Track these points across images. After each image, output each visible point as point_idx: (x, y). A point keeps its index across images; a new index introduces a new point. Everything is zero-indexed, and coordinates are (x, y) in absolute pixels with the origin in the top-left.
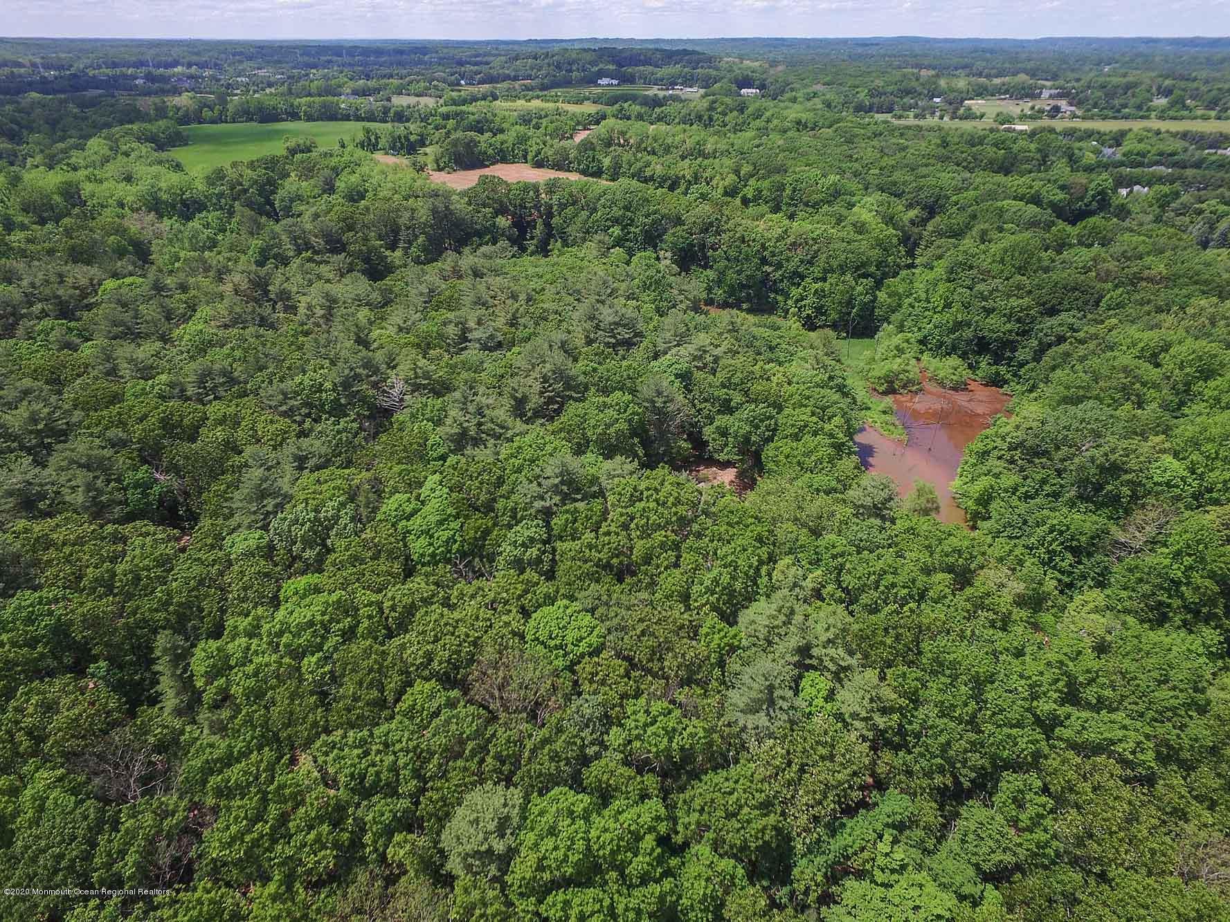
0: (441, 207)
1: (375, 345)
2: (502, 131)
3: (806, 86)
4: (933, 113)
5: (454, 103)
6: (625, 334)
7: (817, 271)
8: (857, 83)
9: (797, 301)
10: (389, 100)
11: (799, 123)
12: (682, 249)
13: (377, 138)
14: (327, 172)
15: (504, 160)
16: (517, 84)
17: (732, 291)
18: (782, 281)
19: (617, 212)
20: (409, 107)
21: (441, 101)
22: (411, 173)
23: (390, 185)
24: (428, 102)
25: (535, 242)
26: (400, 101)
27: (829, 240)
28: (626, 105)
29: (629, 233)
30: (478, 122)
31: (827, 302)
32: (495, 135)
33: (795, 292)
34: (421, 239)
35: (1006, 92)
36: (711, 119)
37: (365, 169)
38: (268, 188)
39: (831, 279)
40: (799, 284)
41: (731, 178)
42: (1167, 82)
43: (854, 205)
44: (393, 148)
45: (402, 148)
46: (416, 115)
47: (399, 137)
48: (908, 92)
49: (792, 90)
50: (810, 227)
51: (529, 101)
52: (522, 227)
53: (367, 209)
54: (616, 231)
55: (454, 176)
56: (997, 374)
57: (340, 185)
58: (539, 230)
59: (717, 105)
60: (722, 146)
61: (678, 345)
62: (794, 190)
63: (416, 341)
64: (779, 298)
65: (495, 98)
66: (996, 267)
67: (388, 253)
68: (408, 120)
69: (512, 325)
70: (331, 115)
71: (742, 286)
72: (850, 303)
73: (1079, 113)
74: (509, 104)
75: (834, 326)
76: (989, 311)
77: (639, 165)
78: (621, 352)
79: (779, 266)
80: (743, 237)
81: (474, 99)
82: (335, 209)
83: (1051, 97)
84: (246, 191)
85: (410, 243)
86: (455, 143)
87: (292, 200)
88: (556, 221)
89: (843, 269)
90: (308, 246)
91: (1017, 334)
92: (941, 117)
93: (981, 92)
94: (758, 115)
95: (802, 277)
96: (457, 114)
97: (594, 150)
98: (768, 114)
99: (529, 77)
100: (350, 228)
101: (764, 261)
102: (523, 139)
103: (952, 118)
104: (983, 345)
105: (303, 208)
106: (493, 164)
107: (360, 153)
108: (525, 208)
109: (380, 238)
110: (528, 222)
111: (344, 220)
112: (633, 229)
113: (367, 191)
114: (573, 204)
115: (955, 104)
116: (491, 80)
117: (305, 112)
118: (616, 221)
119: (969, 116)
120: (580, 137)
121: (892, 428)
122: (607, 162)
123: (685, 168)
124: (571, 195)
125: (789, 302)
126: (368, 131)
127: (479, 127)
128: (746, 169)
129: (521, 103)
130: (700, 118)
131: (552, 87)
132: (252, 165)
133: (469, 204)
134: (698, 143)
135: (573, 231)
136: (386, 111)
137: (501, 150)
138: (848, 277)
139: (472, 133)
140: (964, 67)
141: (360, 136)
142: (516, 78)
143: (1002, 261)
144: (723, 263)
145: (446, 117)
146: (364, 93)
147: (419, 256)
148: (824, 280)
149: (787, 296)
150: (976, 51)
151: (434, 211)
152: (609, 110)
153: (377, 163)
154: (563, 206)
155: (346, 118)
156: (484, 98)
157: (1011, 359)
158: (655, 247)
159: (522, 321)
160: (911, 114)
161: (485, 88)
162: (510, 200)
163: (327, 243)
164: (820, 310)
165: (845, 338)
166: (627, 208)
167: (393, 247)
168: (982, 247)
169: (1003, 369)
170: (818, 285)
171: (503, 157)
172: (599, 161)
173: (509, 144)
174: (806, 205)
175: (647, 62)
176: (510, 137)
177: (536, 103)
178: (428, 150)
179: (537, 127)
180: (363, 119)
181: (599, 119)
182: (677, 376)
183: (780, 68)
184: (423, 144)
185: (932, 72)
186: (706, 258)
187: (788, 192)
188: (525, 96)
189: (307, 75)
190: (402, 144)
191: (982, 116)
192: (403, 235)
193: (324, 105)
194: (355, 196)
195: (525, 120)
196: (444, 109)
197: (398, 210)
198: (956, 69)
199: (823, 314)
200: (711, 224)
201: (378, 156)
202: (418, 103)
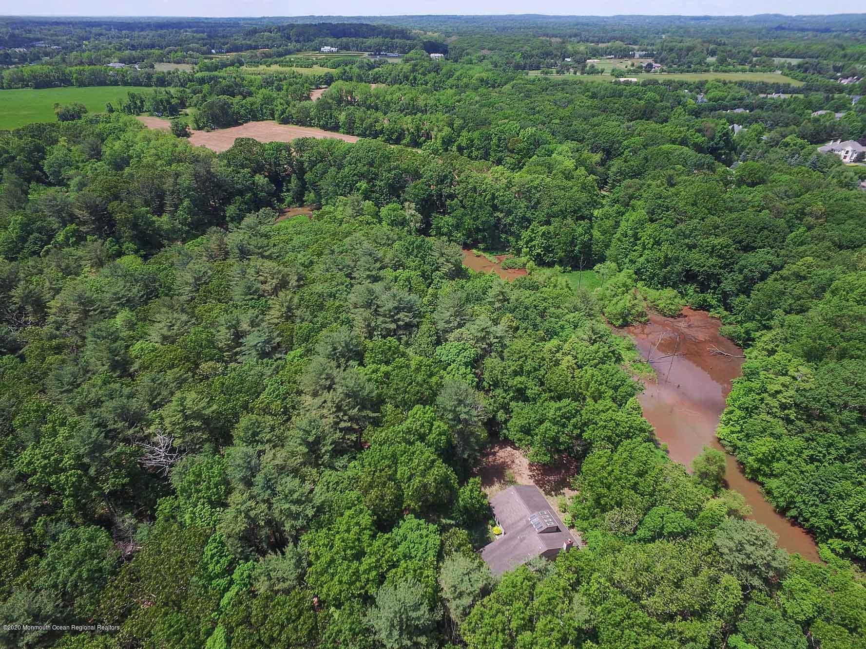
0: (203, 172)
1: (136, 366)
2: (250, 94)
3: (476, 51)
4: (568, 70)
5: (208, 69)
6: (404, 317)
7: (541, 215)
8: (512, 48)
9: (527, 243)
10: (152, 67)
11: (482, 80)
12: (423, 200)
13: (142, 102)
14: (91, 139)
15: (255, 118)
16: (258, 52)
17: (469, 235)
18: (512, 225)
19: (362, 168)
20: (169, 73)
21: (197, 67)
22: (172, 139)
23: (153, 151)
24: (186, 69)
25: (291, 193)
26: (162, 68)
27: (547, 187)
28: (347, 68)
29: (375, 186)
30: (230, 87)
31: (554, 242)
32: (245, 97)
33: (526, 234)
34: (186, 203)
35: (610, 54)
36: (415, 79)
37: (129, 135)
38: (37, 153)
39: (556, 222)
40: (528, 227)
41: (447, 130)
42: (712, 47)
43: (552, 152)
44: (157, 110)
45: (165, 109)
46: (176, 80)
47: (161, 101)
48: (547, 54)
49: (468, 54)
50: (529, 177)
51: (269, 66)
52: (278, 180)
53: (132, 175)
54: (363, 185)
55: (213, 134)
56: (705, 301)
57: (106, 150)
58: (294, 183)
59: (418, 68)
60: (431, 101)
61: (460, 326)
62: (499, 140)
63: (184, 353)
64: (511, 239)
65: (242, 64)
66: (691, 210)
67: (155, 218)
68: (169, 84)
69: (288, 318)
70: (99, 81)
71: (478, 230)
72: (573, 243)
73: (665, 68)
74: (253, 69)
75: (561, 262)
76: (691, 247)
77: (369, 121)
78: (404, 338)
79: (509, 213)
80: (475, 188)
81: (224, 65)
82: (99, 178)
83: (641, 57)
84: (14, 158)
85: (176, 206)
86: (212, 106)
87: (60, 166)
88: (308, 176)
89: (563, 214)
90: (72, 218)
91: (720, 268)
92: (575, 73)
93: (595, 54)
94: (450, 75)
95: (529, 221)
96: (211, 79)
97: (330, 108)
98: (457, 74)
99: (266, 46)
100: (116, 197)
101: (495, 208)
102: (269, 100)
103: (582, 73)
104: (690, 277)
105: (71, 172)
106: (246, 122)
107: (125, 118)
108: (279, 165)
109: (147, 203)
110: (283, 177)
111: (109, 190)
112: (378, 183)
113: (130, 157)
114: (321, 161)
115: (580, 63)
116: (236, 49)
117: (77, 79)
118: (362, 176)
119: (593, 71)
120: (317, 95)
121: (639, 365)
122: (342, 118)
123: (408, 123)
124: (319, 153)
125: (521, 243)
126: (132, 96)
127: (230, 91)
128: (458, 122)
129: (262, 67)
130: (407, 78)
131: (286, 54)
132: (18, 133)
133: (229, 165)
134: (412, 99)
135: (325, 185)
136: (149, 77)
137: (252, 110)
138: (569, 221)
139: (225, 97)
140: (576, 35)
141: (126, 101)
142: (256, 48)
143: (694, 204)
144: (460, 212)
145: (202, 81)
146: (130, 61)
147: (186, 219)
148: (548, 223)
149: (518, 237)
150: (577, 25)
151: (196, 176)
152: (334, 72)
153: (141, 127)
154: (313, 164)
155: (115, 83)
156: (232, 64)
157: (715, 288)
158: (398, 197)
159: (298, 313)
160: (554, 71)
161: (232, 56)
162: (265, 159)
163: (91, 214)
164: (548, 249)
165: (570, 272)
166: (371, 164)
167: (160, 211)
168: (673, 190)
169: (709, 297)
170: (544, 228)
171: (254, 116)
172: (336, 118)
173: (258, 105)
174: (512, 151)
175: (356, 35)
176: (258, 99)
177: (275, 68)
178: (188, 111)
179: (279, 89)
180: (130, 84)
181: (329, 80)
182: (466, 364)
183: (454, 38)
184: (183, 105)
185: (559, 40)
186: (443, 205)
187: (495, 141)
188: (265, 63)
189: (80, 46)
190: (165, 107)
191: (602, 72)
192: (168, 200)
193: (93, 73)
194: (120, 163)
195: (268, 82)
196: (199, 75)
197: (162, 177)
198: (570, 37)
199: (550, 252)
200: (446, 177)
201: (144, 119)
202: (177, 70)
